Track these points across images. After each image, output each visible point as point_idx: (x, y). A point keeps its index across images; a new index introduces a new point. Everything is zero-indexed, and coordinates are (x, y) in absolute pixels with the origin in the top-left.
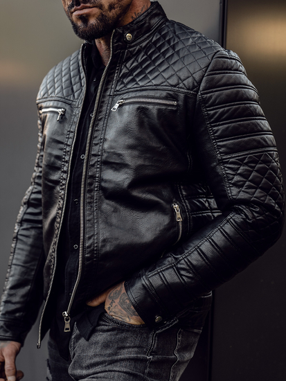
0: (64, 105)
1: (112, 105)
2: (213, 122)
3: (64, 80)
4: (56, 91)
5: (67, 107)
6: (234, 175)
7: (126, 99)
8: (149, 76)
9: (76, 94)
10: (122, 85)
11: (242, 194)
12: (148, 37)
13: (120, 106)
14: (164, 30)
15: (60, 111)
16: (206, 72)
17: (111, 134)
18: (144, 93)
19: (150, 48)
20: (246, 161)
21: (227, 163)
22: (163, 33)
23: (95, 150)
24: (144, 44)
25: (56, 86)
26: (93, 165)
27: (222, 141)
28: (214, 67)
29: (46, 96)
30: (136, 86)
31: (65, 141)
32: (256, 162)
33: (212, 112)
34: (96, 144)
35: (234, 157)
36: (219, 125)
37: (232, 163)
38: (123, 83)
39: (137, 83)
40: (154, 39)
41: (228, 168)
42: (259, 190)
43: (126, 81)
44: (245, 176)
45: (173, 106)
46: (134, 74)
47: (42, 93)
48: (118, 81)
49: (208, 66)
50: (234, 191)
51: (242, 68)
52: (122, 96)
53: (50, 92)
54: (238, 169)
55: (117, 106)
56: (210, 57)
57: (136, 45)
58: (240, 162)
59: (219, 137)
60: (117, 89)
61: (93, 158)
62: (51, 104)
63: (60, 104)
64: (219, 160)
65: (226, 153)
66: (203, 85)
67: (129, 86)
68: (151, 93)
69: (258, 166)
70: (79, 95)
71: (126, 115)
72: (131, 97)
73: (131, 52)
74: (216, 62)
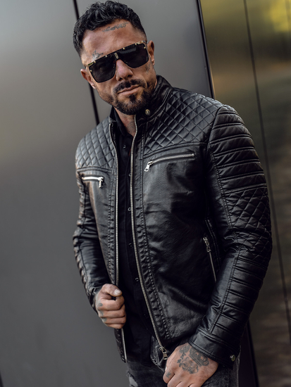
0: (102, 174)
1: (144, 167)
2: (219, 165)
3: (96, 151)
4: (93, 162)
5: (105, 175)
6: (233, 206)
7: (154, 160)
8: (168, 138)
9: (109, 163)
10: (148, 150)
11: (239, 221)
12: (162, 108)
13: (150, 166)
14: (173, 100)
15: (100, 179)
16: (212, 126)
17: (147, 189)
18: (168, 152)
19: (165, 116)
20: (243, 195)
21: (228, 196)
22: (173, 103)
23: (138, 204)
24: (160, 115)
25: (91, 157)
26: (138, 217)
27: (225, 180)
28: (218, 122)
29: (84, 166)
30: (159, 148)
31: (108, 203)
32: (251, 196)
33: (219, 157)
34: (138, 200)
35: (234, 192)
36: (223, 167)
37: (232, 197)
38: (148, 148)
39: (160, 146)
40: (167, 109)
41: (229, 200)
42: (252, 218)
43: (150, 146)
44: (242, 206)
45: (191, 157)
46: (156, 139)
47: (81, 163)
48: (145, 147)
49: (213, 122)
50: (233, 218)
51: (240, 119)
52: (150, 158)
53: (87, 162)
54: (237, 201)
55: (148, 167)
56: (214, 114)
57: (154, 117)
58: (238, 196)
59: (223, 176)
60: (145, 153)
61: (137, 211)
62: (91, 173)
63: (98, 173)
64: (222, 194)
65: (228, 189)
66: (212, 137)
67: (153, 149)
68: (173, 152)
69: (252, 199)
70: (112, 165)
71: (156, 172)
72: (157, 158)
73: (151, 123)
74: (219, 118)
